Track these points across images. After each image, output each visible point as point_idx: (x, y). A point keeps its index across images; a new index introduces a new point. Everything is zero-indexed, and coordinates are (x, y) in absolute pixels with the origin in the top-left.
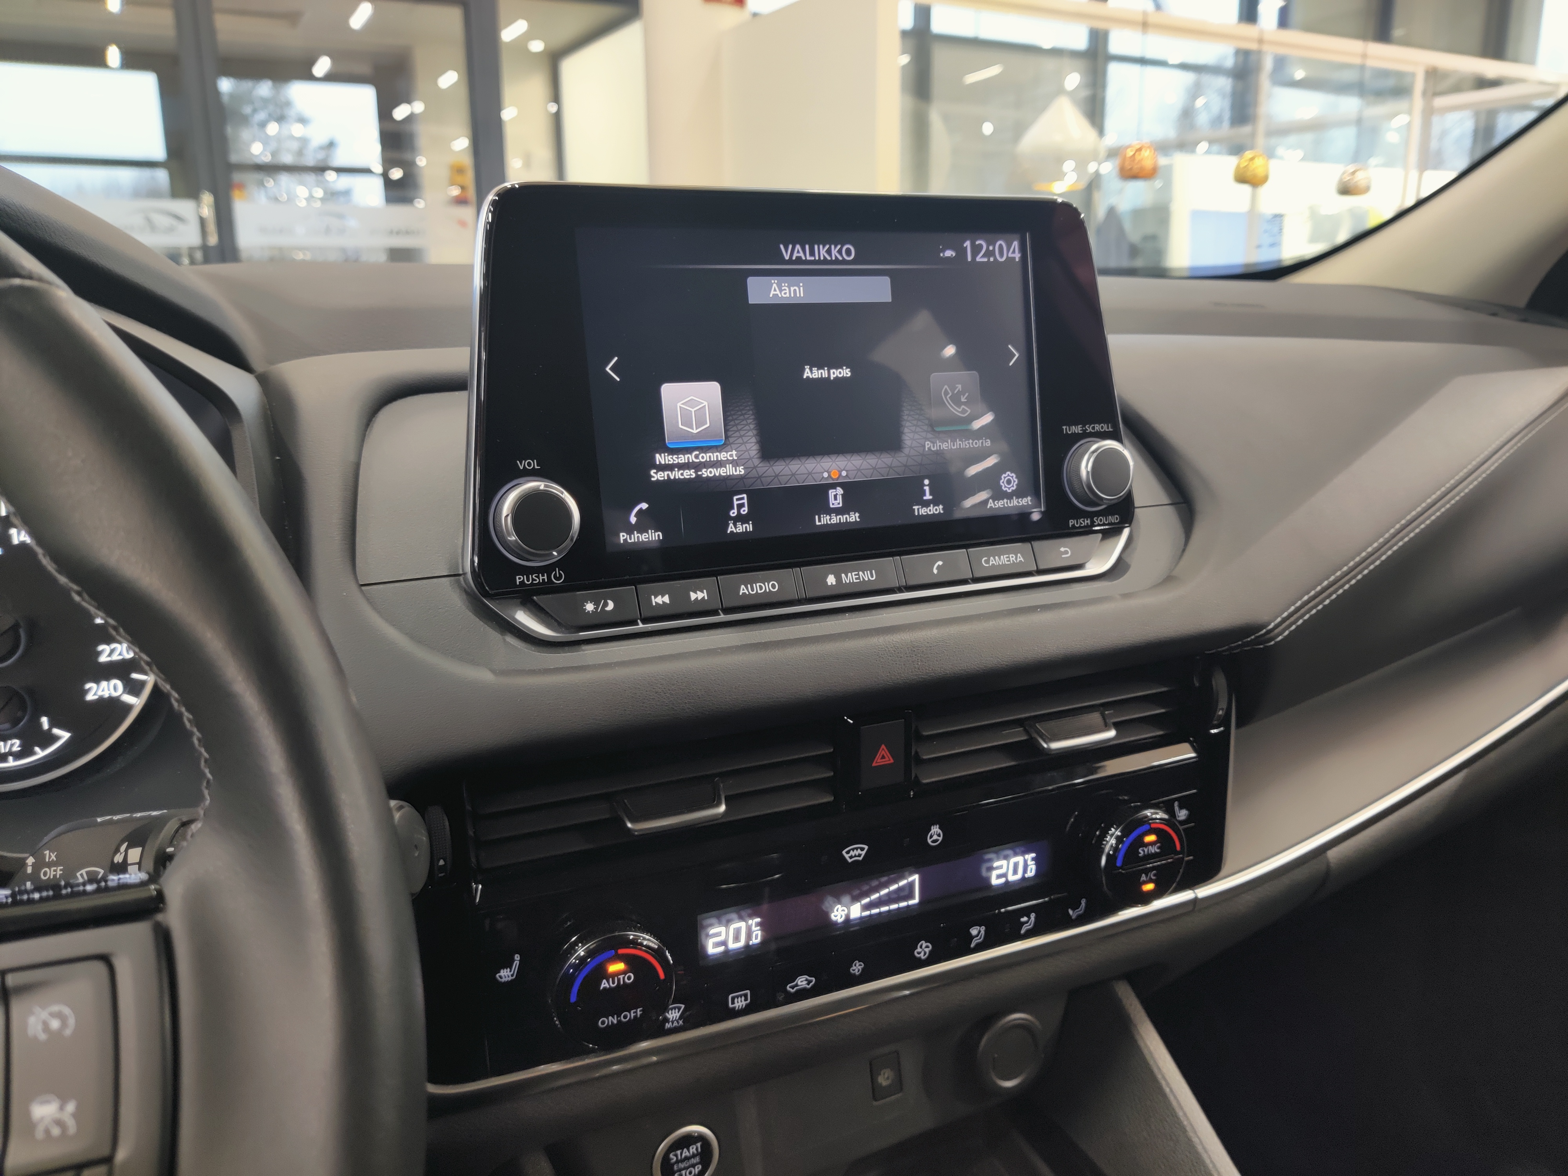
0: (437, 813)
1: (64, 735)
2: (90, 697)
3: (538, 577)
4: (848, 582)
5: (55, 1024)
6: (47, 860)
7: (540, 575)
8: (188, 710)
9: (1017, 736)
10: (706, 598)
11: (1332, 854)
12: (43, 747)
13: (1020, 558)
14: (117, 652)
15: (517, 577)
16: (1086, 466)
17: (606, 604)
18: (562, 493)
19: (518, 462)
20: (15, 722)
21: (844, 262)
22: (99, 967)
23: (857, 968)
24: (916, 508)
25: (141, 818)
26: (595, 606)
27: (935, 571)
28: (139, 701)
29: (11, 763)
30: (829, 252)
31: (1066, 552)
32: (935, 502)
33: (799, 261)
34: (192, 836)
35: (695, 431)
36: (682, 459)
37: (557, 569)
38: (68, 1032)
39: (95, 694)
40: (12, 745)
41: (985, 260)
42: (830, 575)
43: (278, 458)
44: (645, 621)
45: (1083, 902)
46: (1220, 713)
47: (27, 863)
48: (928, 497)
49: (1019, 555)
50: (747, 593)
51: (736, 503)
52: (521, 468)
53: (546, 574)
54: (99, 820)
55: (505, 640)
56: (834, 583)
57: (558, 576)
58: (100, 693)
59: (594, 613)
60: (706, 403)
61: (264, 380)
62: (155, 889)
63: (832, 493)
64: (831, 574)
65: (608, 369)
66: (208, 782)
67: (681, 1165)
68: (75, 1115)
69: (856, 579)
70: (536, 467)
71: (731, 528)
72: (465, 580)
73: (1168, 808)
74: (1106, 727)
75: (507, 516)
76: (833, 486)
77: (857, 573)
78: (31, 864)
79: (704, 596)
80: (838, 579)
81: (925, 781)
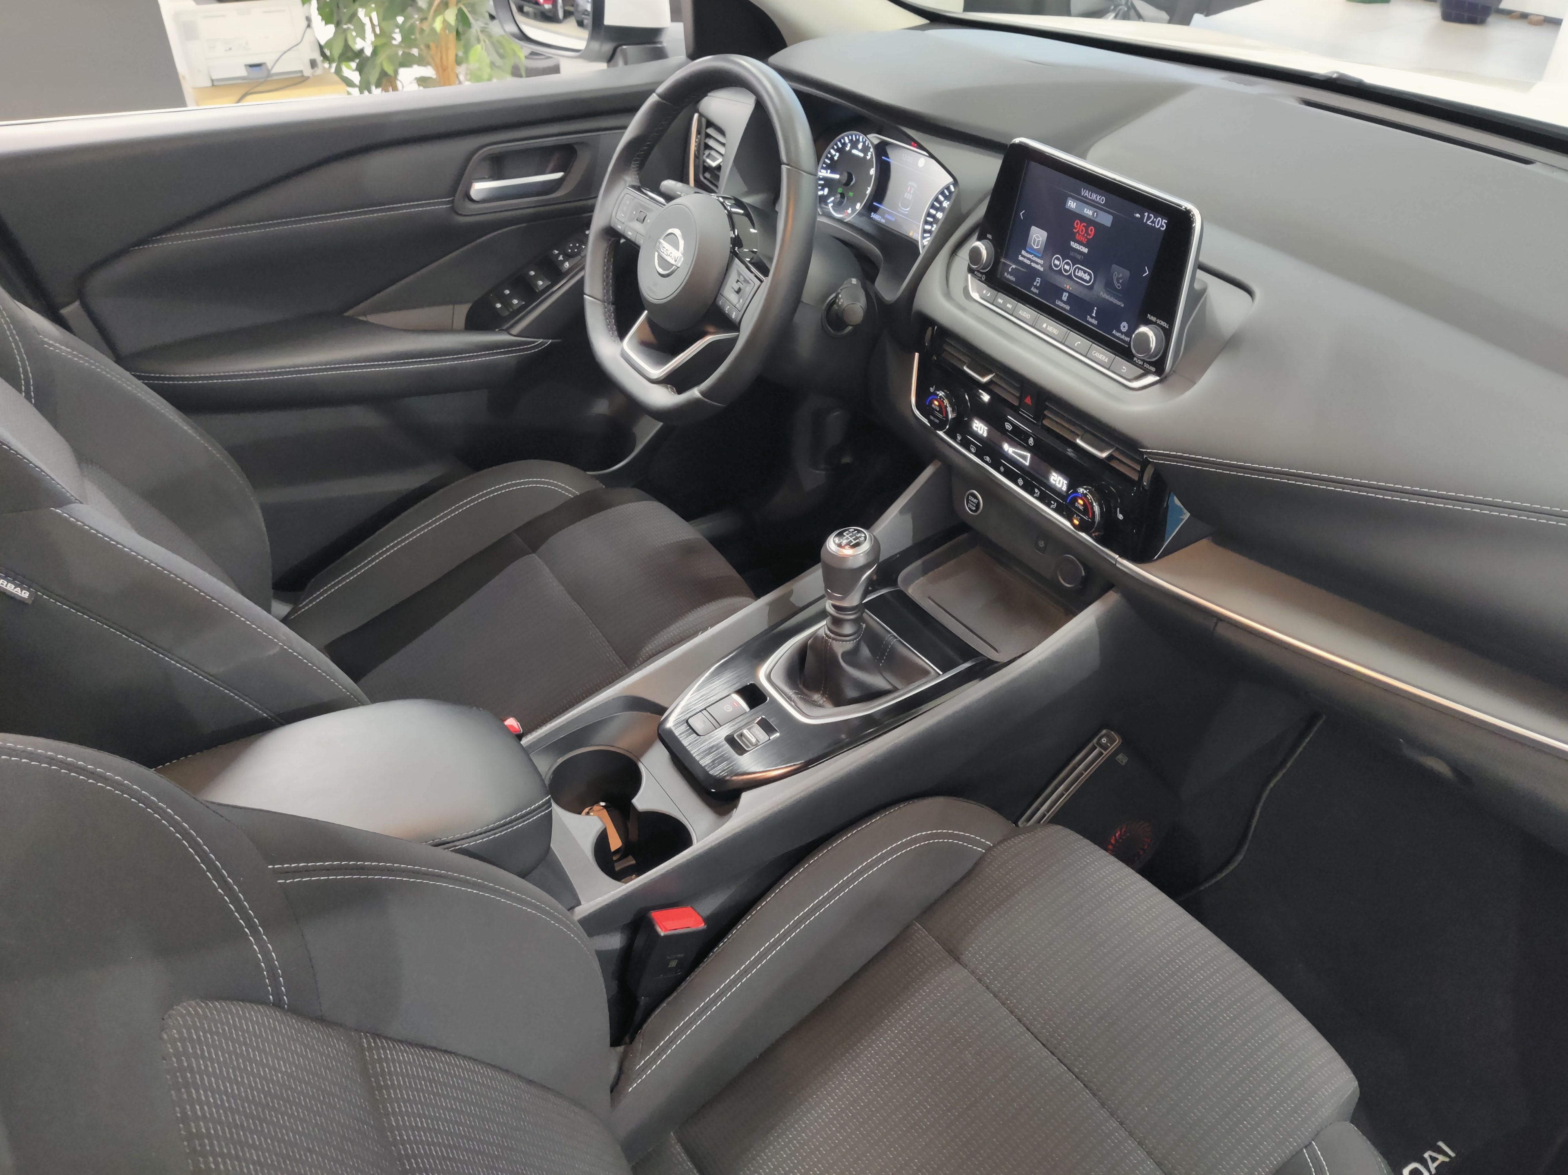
3: (979, 274)
4: (1049, 330)
10: (1009, 308)
17: (988, 294)
18: (982, 249)
21: (1100, 204)
23: (1002, 469)
24: (1088, 316)
26: (986, 292)
27: (1076, 345)
30: (1096, 197)
31: (1124, 369)
32: (1095, 318)
33: (1086, 197)
35: (1035, 247)
36: (1029, 256)
37: (985, 274)
41: (1151, 224)
44: (994, 305)
48: (1094, 315)
49: (1107, 358)
50: (1021, 314)
51: (1037, 280)
53: (981, 274)
56: (1045, 327)
57: (984, 277)
59: (984, 294)
60: (1041, 239)
63: (1065, 294)
64: (1046, 324)
65: (1020, 214)
69: (1052, 330)
70: (991, 238)
71: (1032, 289)
76: (1066, 291)
77: (1053, 328)
80: (1047, 326)
81: (1043, 423)
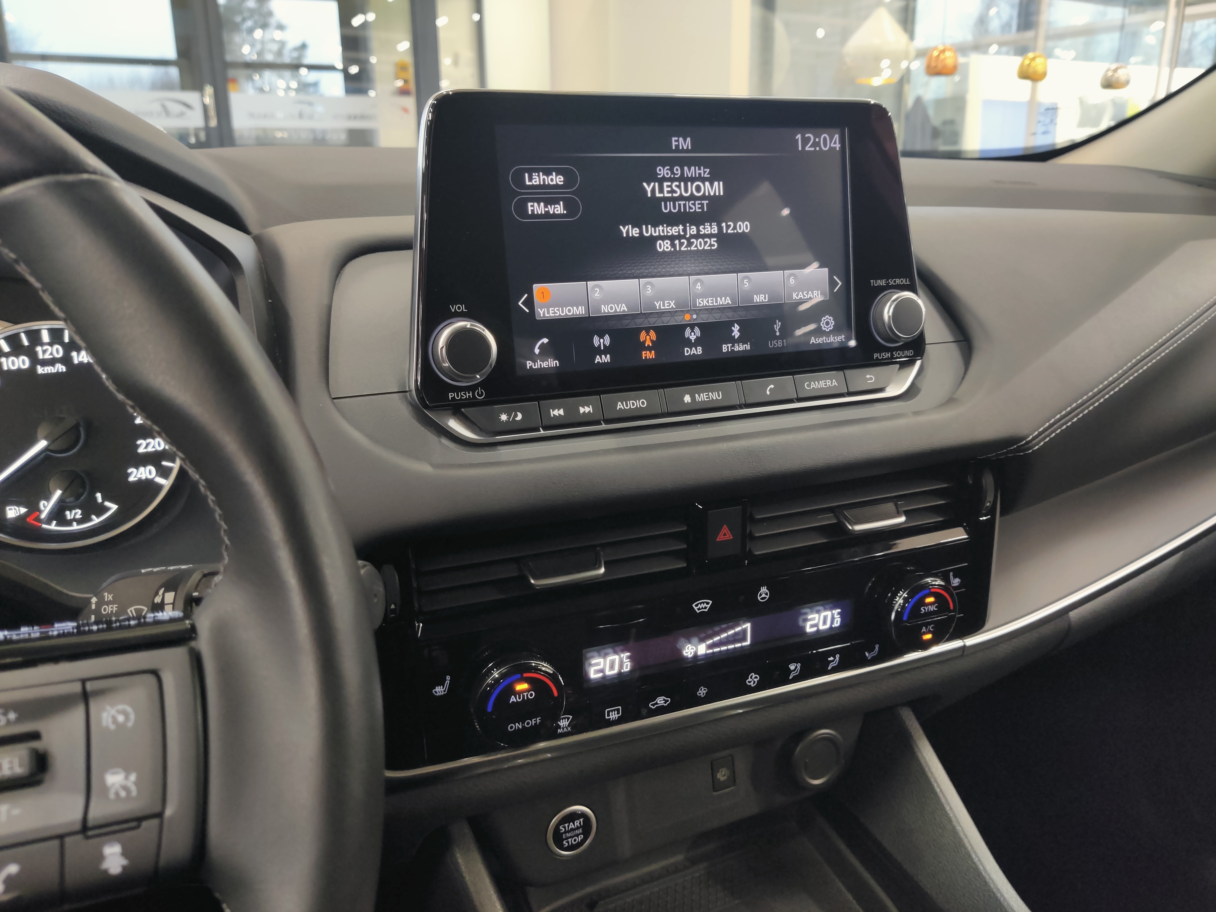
0: (389, 569)
1: (114, 507)
2: (131, 479)
3: (465, 394)
4: (700, 400)
5: (121, 718)
6: (106, 600)
7: (467, 392)
8: (212, 494)
9: (828, 520)
10: (592, 412)
11: (1073, 614)
12: (98, 516)
13: (835, 383)
14: (151, 446)
15: (450, 394)
16: (888, 312)
17: (516, 416)
18: (484, 330)
19: (451, 306)
20: (78, 497)
22: (151, 679)
23: (702, 692)
25: (174, 570)
26: (508, 417)
27: (768, 393)
28: (168, 482)
29: (75, 527)
31: (871, 379)
34: (215, 585)
37: (480, 388)
38: (130, 724)
39: (135, 477)
40: (75, 514)
41: (813, 149)
42: (686, 395)
43: (270, 301)
44: (545, 428)
45: (877, 646)
46: (988, 504)
47: (92, 602)
49: (834, 380)
50: (623, 408)
52: (453, 311)
53: (471, 392)
54: (143, 571)
55: (440, 441)
56: (690, 401)
57: (480, 393)
58: (139, 476)
59: (507, 422)
61: (259, 241)
62: (189, 624)
63: (689, 330)
64: (688, 394)
66: (227, 546)
67: (569, 834)
68: (136, 783)
69: (707, 398)
70: (464, 310)
72: (411, 396)
73: (945, 577)
74: (898, 514)
75: (442, 348)
76: (691, 326)
77: (707, 393)
78: (95, 602)
79: (590, 410)
80: (693, 398)
81: (757, 553)
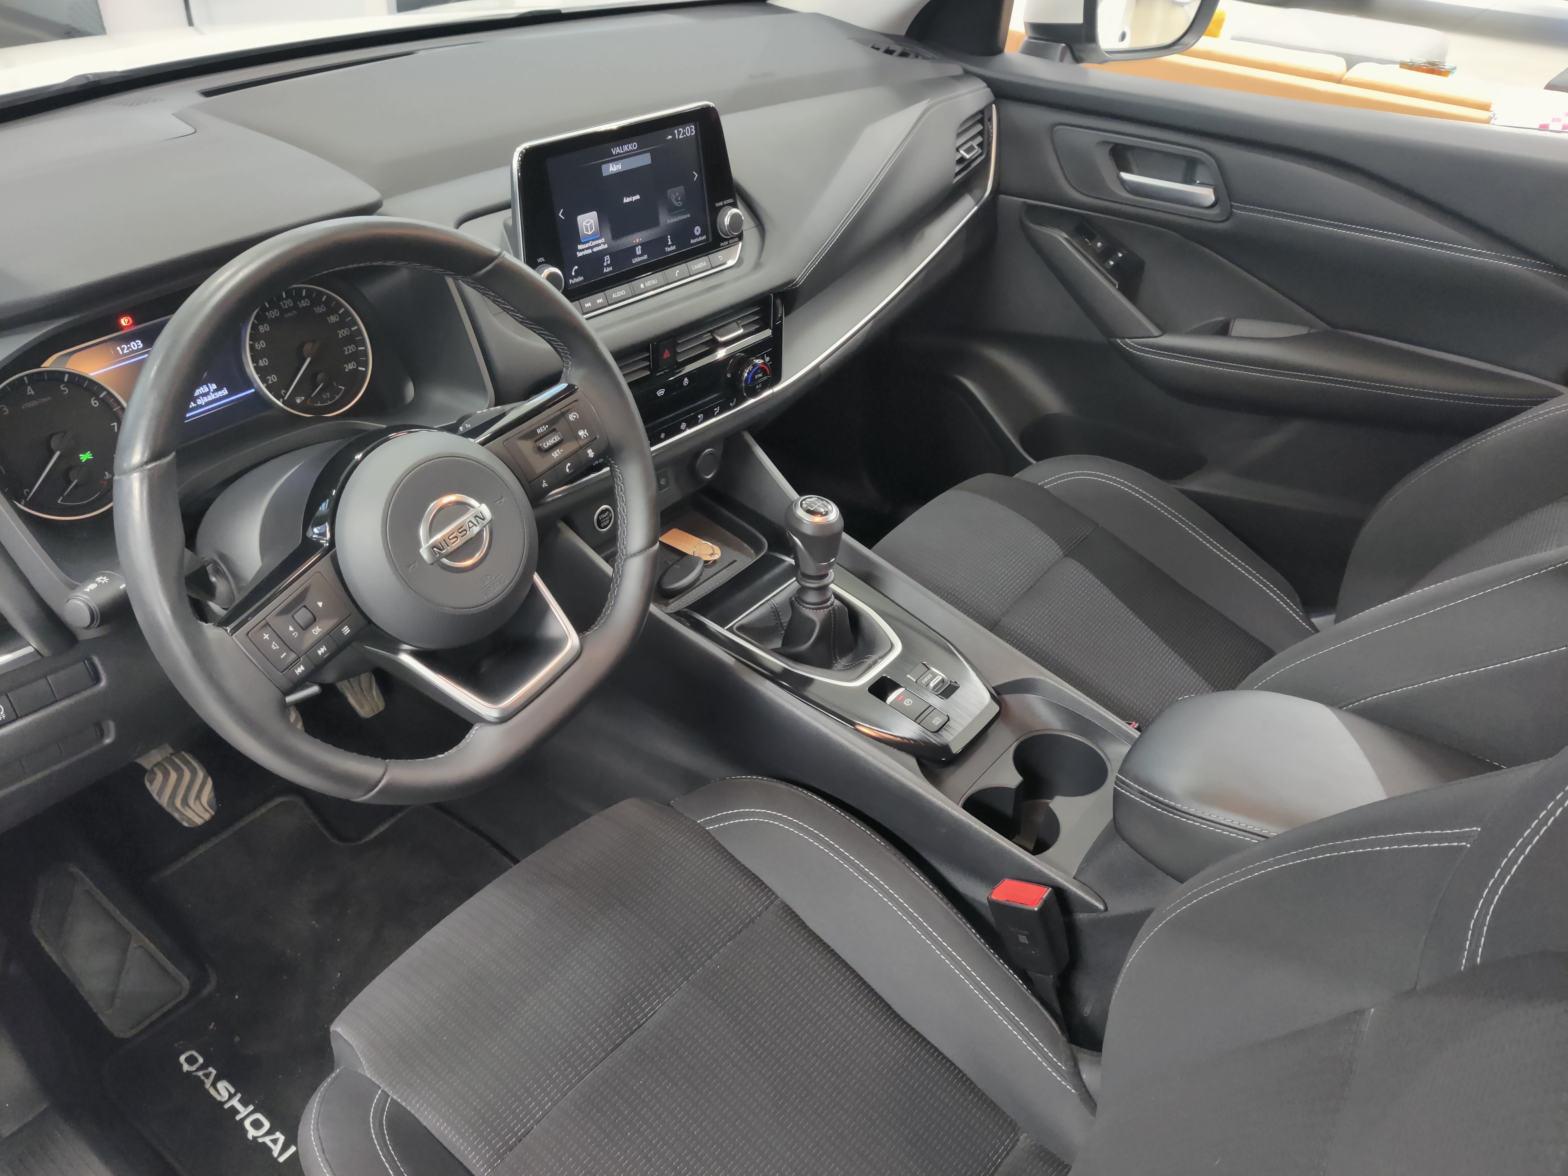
4: (648, 286)
9: (708, 337)
11: (821, 366)
13: (705, 264)
16: (727, 221)
19: (538, 260)
21: (634, 150)
23: (663, 436)
24: (666, 248)
27: (677, 275)
30: (628, 147)
31: (721, 258)
32: (672, 245)
33: (618, 154)
35: (590, 233)
36: (587, 246)
41: (683, 136)
45: (735, 400)
46: (779, 314)
48: (670, 243)
49: (705, 262)
50: (615, 296)
51: (606, 260)
52: (540, 262)
56: (644, 287)
60: (592, 221)
63: (637, 248)
64: (642, 284)
65: (560, 215)
67: (603, 520)
69: (651, 284)
70: (547, 263)
71: (605, 270)
73: (763, 358)
74: (739, 329)
76: (637, 246)
77: (651, 281)
79: (602, 300)
80: (644, 285)
81: (680, 361)
